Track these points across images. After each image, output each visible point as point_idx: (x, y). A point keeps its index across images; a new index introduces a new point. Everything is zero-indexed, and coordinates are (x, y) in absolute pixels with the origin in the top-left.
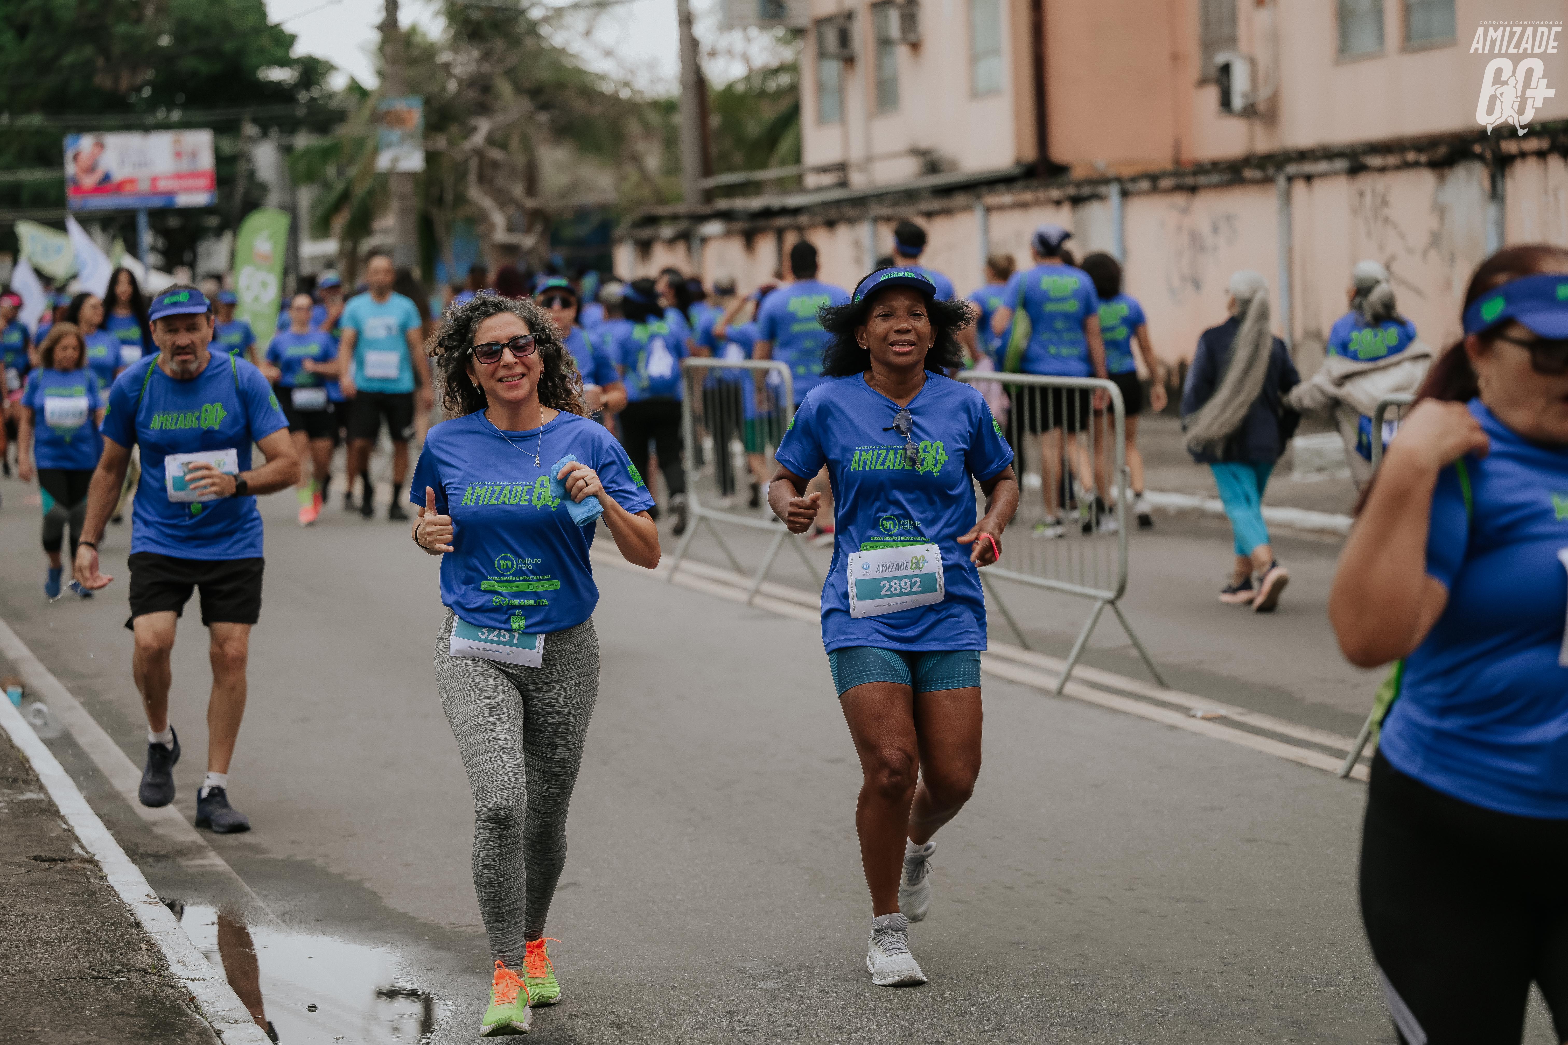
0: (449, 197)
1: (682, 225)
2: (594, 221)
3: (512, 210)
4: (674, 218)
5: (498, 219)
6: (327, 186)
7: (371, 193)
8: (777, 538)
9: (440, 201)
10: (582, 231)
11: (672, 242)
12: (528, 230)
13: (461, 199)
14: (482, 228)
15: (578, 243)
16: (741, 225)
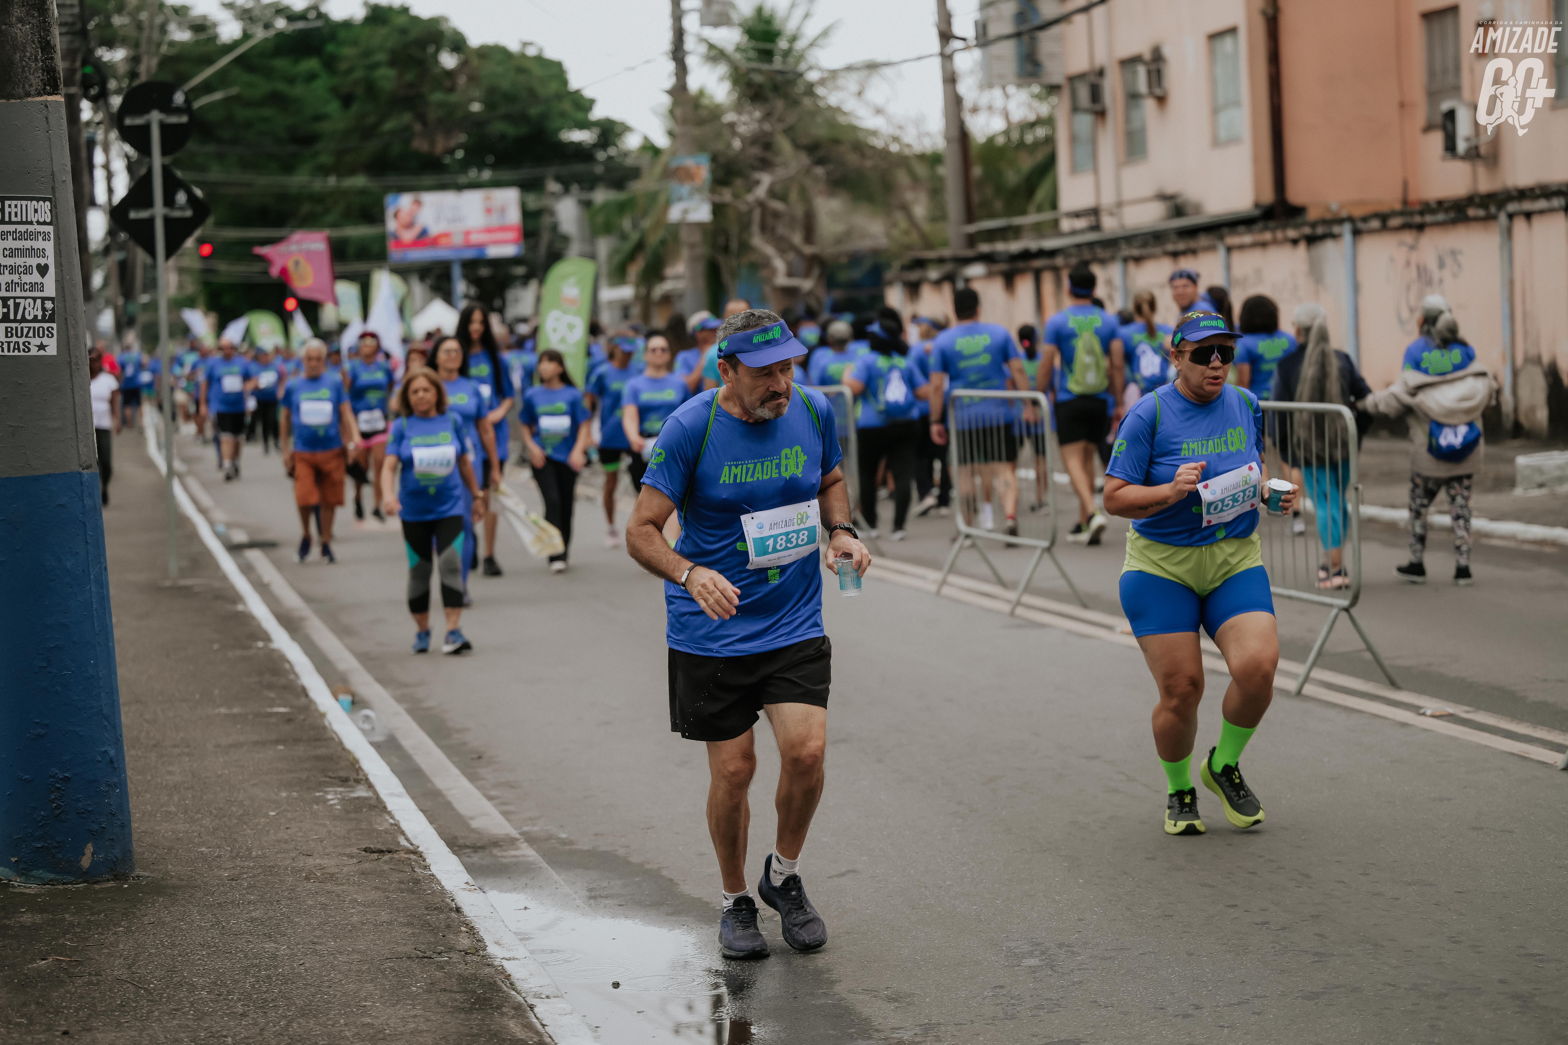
0: (734, 245)
1: (948, 268)
2: (867, 265)
3: (791, 256)
4: (941, 261)
5: (779, 265)
6: (624, 237)
7: (663, 242)
8: (1038, 553)
9: (726, 249)
10: (856, 274)
11: (938, 283)
12: (807, 275)
13: (745, 247)
14: (764, 273)
15: (853, 285)
16: (1003, 267)
